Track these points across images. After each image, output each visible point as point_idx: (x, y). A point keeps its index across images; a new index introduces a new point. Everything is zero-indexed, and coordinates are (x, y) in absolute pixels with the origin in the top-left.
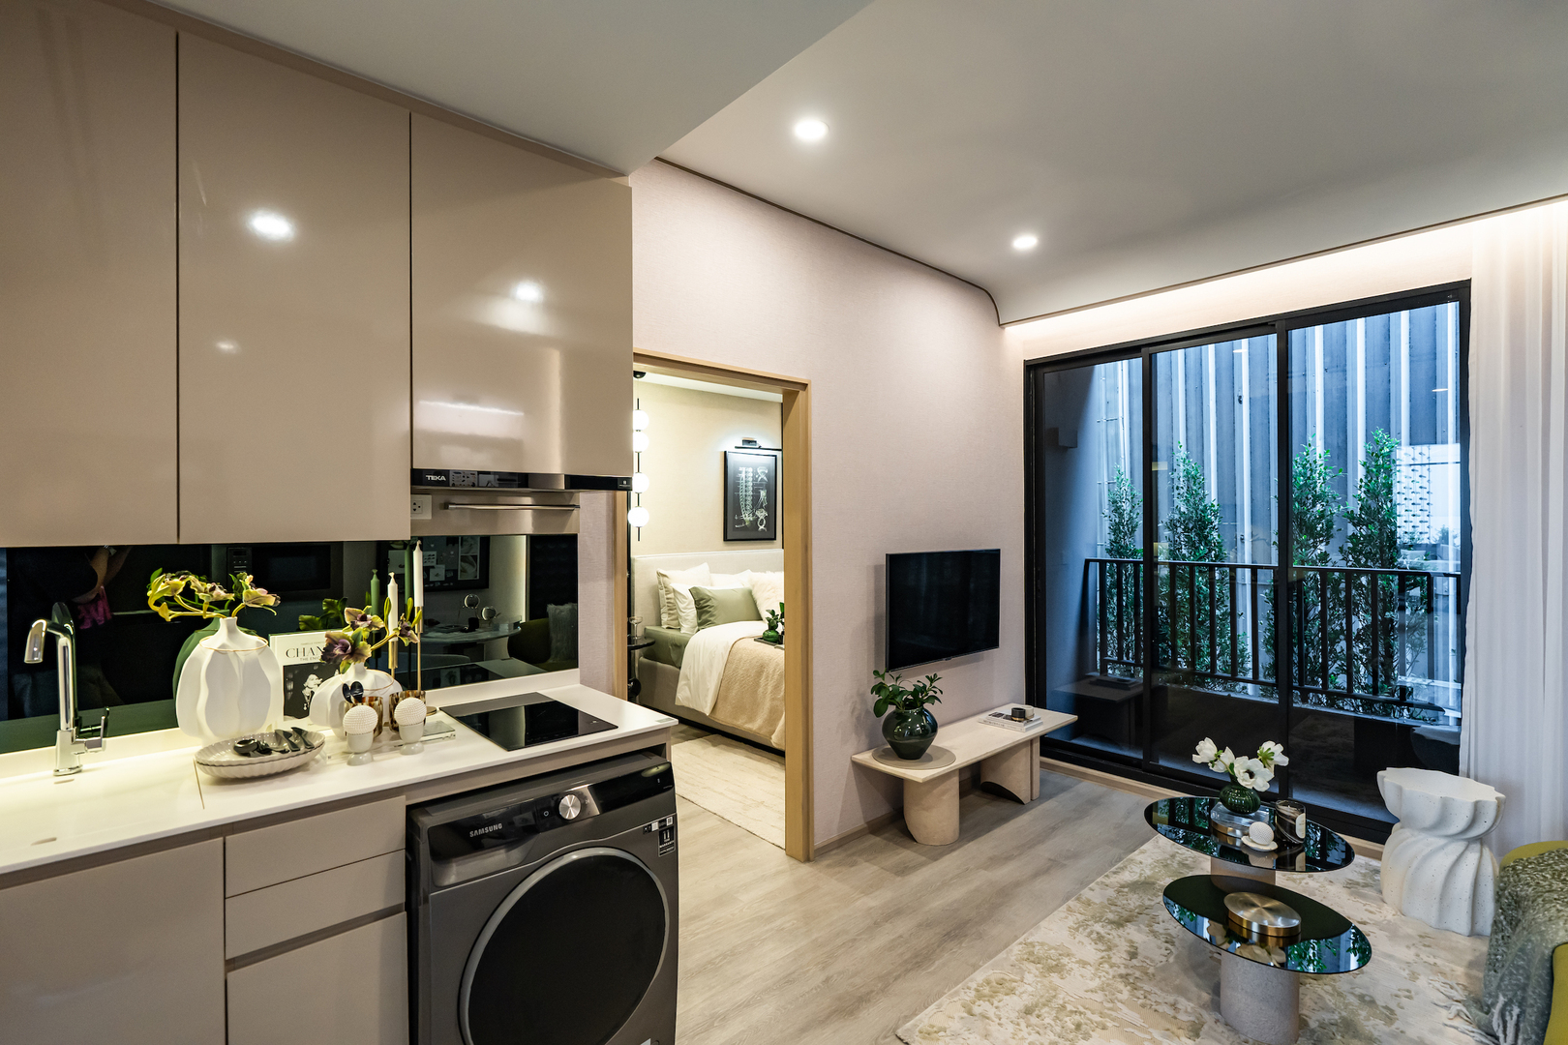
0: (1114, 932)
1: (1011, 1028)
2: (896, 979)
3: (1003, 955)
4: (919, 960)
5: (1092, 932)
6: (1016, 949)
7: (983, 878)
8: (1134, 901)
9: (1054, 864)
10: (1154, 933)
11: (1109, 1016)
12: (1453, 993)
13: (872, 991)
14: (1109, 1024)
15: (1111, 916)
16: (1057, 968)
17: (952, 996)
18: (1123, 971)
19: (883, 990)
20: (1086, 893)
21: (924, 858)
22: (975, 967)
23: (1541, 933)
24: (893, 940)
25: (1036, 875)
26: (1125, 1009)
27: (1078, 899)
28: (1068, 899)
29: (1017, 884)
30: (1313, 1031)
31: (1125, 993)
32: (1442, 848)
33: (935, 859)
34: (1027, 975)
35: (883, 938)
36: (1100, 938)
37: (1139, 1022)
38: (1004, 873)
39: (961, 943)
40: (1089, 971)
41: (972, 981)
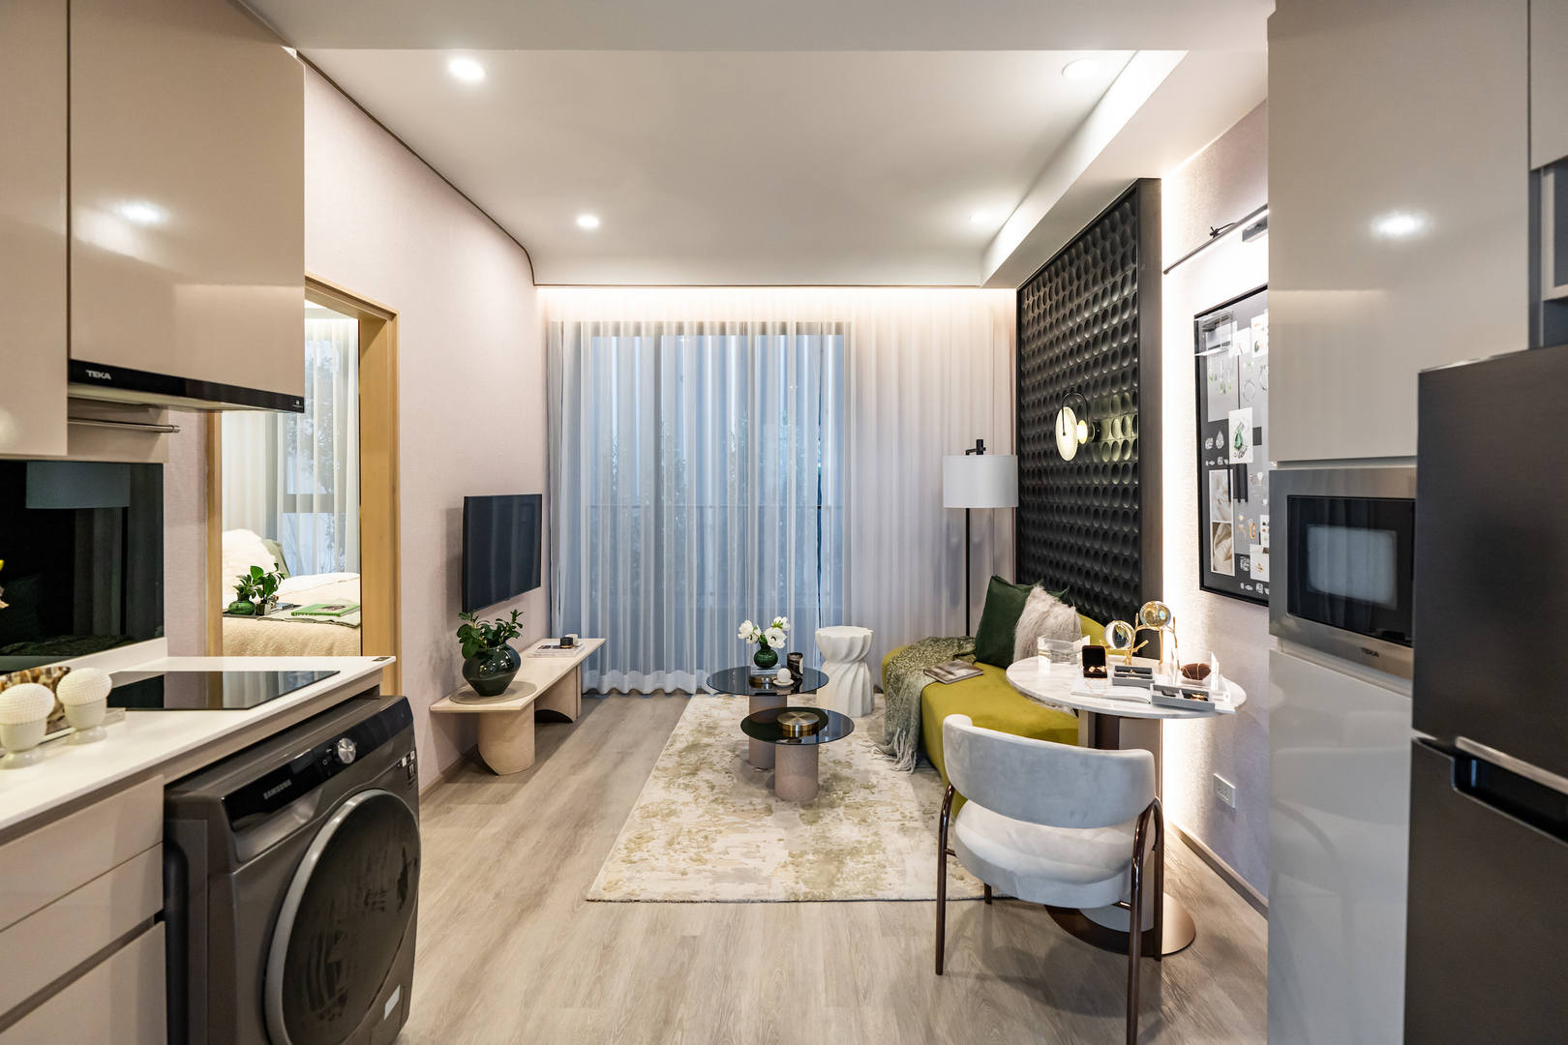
0: (692, 779)
1: (665, 858)
2: (558, 868)
3: (629, 821)
4: (567, 850)
5: (679, 785)
6: (635, 813)
7: (576, 781)
8: (693, 758)
9: (623, 756)
10: (717, 771)
11: (719, 825)
12: (869, 744)
13: (544, 885)
14: (723, 829)
15: (685, 772)
16: (672, 813)
17: (611, 858)
18: (712, 798)
19: (554, 880)
20: (659, 763)
21: (514, 785)
22: (615, 837)
23: (915, 687)
24: (534, 847)
25: (616, 766)
26: (726, 818)
27: (657, 769)
28: (649, 772)
29: (606, 776)
30: (823, 786)
31: (721, 809)
32: (849, 669)
33: (525, 781)
34: (654, 825)
35: (524, 848)
36: (687, 786)
37: (738, 820)
38: (591, 772)
39: (592, 827)
40: (692, 806)
41: (619, 844)
